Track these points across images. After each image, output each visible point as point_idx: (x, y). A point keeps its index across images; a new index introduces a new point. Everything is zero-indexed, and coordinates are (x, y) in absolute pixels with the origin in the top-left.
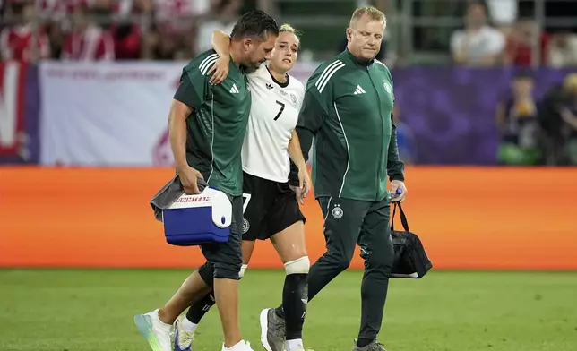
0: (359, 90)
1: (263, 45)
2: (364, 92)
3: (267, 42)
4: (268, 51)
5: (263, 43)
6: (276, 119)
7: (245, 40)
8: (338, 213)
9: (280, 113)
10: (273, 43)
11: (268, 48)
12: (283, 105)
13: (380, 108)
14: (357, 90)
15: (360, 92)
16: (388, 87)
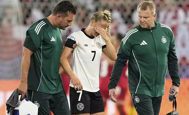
0: (144, 43)
1: (67, 18)
2: (146, 44)
3: (69, 17)
4: (69, 21)
5: (67, 17)
7: (58, 15)
8: (137, 100)
10: (72, 17)
11: (70, 20)
13: (156, 52)
14: (142, 43)
15: (144, 44)
16: (164, 40)
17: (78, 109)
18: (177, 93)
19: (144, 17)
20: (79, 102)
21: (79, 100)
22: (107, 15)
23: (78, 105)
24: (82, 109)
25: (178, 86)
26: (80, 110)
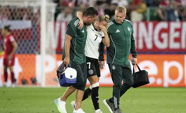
1: (94, 19)
2: (119, 31)
6: (95, 40)
8: (114, 68)
9: (96, 38)
12: (97, 36)
13: (125, 36)
14: (117, 31)
15: (118, 32)
16: (129, 29)
17: (90, 73)
18: (135, 62)
19: (120, 17)
20: (90, 69)
21: (89, 68)
22: (107, 18)
23: (89, 71)
24: (93, 73)
25: (136, 57)
26: (91, 74)
